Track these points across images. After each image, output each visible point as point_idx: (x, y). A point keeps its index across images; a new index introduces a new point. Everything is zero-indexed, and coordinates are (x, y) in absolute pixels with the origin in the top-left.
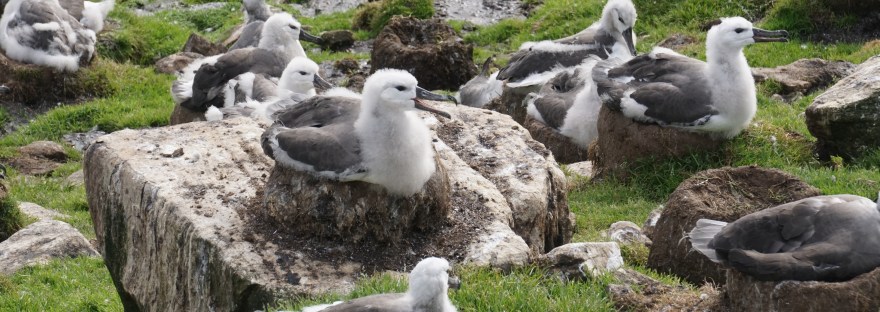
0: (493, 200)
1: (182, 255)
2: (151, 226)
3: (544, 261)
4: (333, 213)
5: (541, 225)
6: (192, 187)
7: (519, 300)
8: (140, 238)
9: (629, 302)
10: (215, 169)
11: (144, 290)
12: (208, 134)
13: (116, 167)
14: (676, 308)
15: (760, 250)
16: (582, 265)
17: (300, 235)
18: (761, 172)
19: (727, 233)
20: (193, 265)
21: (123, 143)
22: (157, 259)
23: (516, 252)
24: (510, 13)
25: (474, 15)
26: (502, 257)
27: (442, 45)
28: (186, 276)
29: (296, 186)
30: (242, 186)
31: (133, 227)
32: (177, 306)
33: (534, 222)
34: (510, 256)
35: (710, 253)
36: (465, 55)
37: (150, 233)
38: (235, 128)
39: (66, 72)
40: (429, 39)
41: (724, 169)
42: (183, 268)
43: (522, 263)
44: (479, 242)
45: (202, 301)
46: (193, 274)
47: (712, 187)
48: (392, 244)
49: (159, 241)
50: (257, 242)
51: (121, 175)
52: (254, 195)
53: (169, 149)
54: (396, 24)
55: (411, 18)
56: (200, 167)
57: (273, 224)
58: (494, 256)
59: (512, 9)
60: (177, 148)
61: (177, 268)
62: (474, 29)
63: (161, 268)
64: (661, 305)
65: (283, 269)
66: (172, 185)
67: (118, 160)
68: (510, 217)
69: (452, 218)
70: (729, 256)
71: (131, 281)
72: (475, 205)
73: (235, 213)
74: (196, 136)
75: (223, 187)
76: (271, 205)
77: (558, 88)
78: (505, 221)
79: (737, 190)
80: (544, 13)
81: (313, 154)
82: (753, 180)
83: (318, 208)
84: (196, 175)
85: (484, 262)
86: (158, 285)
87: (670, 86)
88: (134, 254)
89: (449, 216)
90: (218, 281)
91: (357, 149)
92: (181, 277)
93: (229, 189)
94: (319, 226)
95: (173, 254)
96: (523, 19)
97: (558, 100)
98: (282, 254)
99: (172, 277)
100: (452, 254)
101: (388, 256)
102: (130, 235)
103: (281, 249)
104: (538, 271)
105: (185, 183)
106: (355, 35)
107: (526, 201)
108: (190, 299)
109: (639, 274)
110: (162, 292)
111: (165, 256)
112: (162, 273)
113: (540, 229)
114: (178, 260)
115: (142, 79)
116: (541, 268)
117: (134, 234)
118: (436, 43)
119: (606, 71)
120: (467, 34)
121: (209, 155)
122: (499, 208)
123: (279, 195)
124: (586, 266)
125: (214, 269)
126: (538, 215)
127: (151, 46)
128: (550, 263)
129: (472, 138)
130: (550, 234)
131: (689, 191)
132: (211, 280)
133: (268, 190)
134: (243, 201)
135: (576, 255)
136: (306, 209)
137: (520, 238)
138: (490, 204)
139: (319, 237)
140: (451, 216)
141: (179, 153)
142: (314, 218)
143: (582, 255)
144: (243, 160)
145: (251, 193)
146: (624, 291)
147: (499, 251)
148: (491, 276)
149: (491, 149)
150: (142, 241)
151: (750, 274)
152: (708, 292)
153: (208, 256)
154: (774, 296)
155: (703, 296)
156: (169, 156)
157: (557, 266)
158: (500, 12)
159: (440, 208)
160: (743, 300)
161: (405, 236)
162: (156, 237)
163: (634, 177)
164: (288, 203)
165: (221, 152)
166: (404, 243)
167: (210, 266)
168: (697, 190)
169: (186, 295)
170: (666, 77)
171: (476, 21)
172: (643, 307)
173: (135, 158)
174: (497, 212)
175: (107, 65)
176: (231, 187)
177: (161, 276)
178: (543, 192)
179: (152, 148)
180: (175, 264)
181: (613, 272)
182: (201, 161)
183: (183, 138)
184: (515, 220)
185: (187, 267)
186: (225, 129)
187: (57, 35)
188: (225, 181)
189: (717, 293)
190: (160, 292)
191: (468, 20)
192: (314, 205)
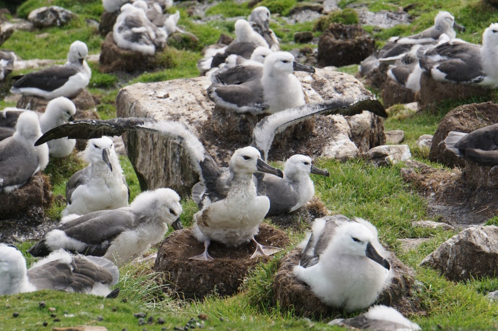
0: (340, 122)
1: (166, 152)
2: (150, 136)
3: (366, 156)
4: (248, 129)
5: (367, 136)
6: (173, 115)
7: (349, 177)
8: (145, 143)
9: (412, 178)
10: (186, 105)
11: (148, 171)
12: (183, 86)
13: (132, 104)
14: (437, 181)
15: (483, 149)
16: (387, 158)
17: (230, 141)
18: (493, 106)
19: (465, 140)
20: (172, 157)
21: (136, 91)
22: (154, 154)
23: (350, 151)
24: (401, 21)
25: (381, 23)
26: (342, 153)
27: (357, 40)
28: (168, 163)
29: (228, 114)
30: (201, 114)
31: (141, 137)
32: (164, 180)
33: (363, 135)
34: (347, 153)
35: (456, 151)
36: (371, 45)
37: (150, 140)
38: (199, 83)
39: (148, 55)
40: (351, 36)
41: (472, 105)
42: (167, 159)
43: (353, 157)
44: (330, 145)
45: (177, 177)
46: (172, 163)
47: (465, 114)
48: (281, 147)
49: (155, 144)
50: (206, 145)
51: (135, 108)
52: (206, 119)
53: (162, 94)
54: (332, 28)
55: (341, 25)
56: (177, 104)
57: (215, 135)
58: (338, 153)
59: (403, 19)
60: (166, 93)
61: (164, 159)
62: (380, 30)
63: (156, 159)
64: (429, 179)
65: (220, 160)
66: (162, 113)
67: (133, 100)
68: (349, 131)
69: (316, 132)
70: (466, 152)
71: (141, 166)
72: (329, 125)
73: (196, 129)
74: (177, 87)
75: (190, 115)
76: (214, 125)
77: (406, 62)
78: (346, 134)
79: (480, 116)
80: (419, 21)
81: (236, 98)
82: (489, 110)
83: (240, 126)
84: (175, 108)
85: (332, 156)
86: (154, 168)
87: (459, 61)
88: (142, 151)
89: (314, 131)
90: (185, 166)
91: (261, 95)
92: (166, 164)
93: (193, 116)
94: (240, 136)
95: (162, 151)
96: (408, 24)
97: (404, 69)
98: (220, 152)
99: (162, 164)
100: (314, 152)
101: (279, 153)
102: (140, 141)
103: (219, 149)
104: (362, 161)
105: (169, 113)
106: (314, 34)
107: (358, 122)
108: (171, 176)
109: (419, 162)
110: (157, 172)
111: (158, 152)
112: (156, 162)
113: (367, 138)
114: (164, 154)
115: (191, 59)
116: (364, 159)
117: (142, 140)
118: (354, 38)
119: (425, 52)
120: (375, 33)
121: (183, 97)
122: (343, 127)
123: (219, 119)
124: (389, 158)
125: (183, 160)
126: (365, 131)
127: (202, 41)
128: (369, 157)
129: (331, 88)
130: (373, 141)
131: (452, 117)
132: (181, 166)
133: (213, 117)
134: (200, 123)
135: (383, 152)
136: (233, 127)
137: (353, 143)
138: (338, 125)
139: (240, 142)
140: (315, 131)
141: (167, 96)
142: (237, 132)
143: (387, 152)
144: (202, 100)
145: (205, 118)
146: (409, 172)
147: (341, 150)
148: (335, 164)
149: (341, 94)
150: (146, 145)
151: (477, 162)
152: (455, 172)
153: (180, 153)
154: (490, 173)
155: (453, 174)
156: (161, 98)
157: (373, 158)
158: (395, 21)
159: (308, 127)
160: (474, 176)
161: (289, 142)
162: (153, 142)
163: (440, 110)
164: (224, 124)
165: (190, 96)
166: (288, 146)
167: (181, 158)
168: (457, 116)
169: (168, 174)
170: (457, 55)
171: (381, 26)
172: (419, 180)
173: (142, 99)
174: (342, 129)
175: (172, 51)
176: (194, 115)
177: (156, 163)
178: (368, 118)
179: (152, 93)
180: (163, 157)
181: (405, 162)
182: (179, 100)
183: (170, 88)
184: (352, 133)
185: (169, 159)
186: (193, 83)
187: (144, 35)
188: (191, 111)
189: (461, 172)
190: (156, 172)
191: (378, 25)
192: (238, 124)
